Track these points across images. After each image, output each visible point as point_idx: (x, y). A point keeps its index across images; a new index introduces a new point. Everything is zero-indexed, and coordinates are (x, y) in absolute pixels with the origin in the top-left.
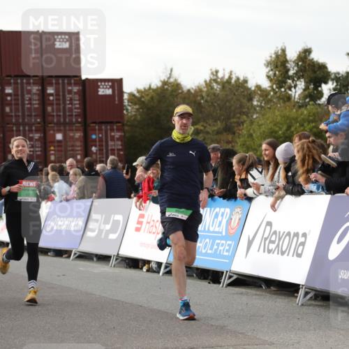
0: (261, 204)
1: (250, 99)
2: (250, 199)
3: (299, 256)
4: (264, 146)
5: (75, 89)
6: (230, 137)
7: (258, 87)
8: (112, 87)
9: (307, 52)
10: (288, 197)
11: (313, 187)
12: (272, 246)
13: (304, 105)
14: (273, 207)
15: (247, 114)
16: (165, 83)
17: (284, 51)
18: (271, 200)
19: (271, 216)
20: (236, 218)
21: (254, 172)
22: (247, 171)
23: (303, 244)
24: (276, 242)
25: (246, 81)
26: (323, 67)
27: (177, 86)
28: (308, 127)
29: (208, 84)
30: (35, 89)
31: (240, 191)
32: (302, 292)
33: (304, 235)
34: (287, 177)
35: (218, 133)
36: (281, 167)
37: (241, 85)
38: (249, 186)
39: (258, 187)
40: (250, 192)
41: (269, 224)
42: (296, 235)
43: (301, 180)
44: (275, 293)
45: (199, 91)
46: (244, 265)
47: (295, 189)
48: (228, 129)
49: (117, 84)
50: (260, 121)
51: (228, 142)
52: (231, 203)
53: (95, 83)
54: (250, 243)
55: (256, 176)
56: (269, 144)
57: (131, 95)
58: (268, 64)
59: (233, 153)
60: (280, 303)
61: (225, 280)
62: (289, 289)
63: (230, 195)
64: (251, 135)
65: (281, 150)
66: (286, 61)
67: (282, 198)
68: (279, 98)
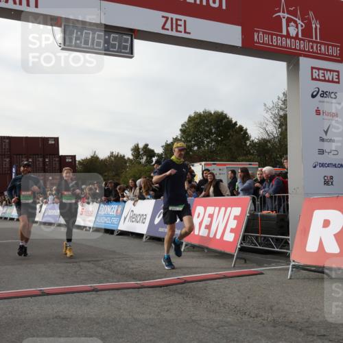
0: (129, 204)
1: (126, 163)
2: (125, 202)
3: (144, 223)
4: (130, 181)
5: (57, 159)
6: (118, 178)
7: (129, 159)
8: (72, 159)
9: (147, 145)
10: (139, 201)
11: (149, 197)
12: (134, 220)
13: (146, 165)
14: (134, 204)
15: (124, 169)
16: (92, 157)
17: (138, 145)
18: (133, 202)
19: (133, 208)
20: (120, 209)
21: (126, 191)
22: (124, 191)
23: (145, 219)
24: (135, 218)
25: (124, 156)
26: (153, 151)
27: (97, 158)
28: (148, 173)
29: (110, 157)
30: (41, 159)
31: (121, 199)
32: (145, 237)
33: (146, 215)
34: (140, 192)
35: (114, 176)
36: (138, 188)
37: (122, 158)
38: (124, 197)
39: (128, 197)
40: (125, 199)
41: (132, 211)
42: (143, 215)
43: (144, 194)
44: (134, 238)
45: (106, 160)
46: (123, 227)
47: (142, 197)
48: (117, 175)
49: (74, 157)
50: (129, 171)
51: (117, 180)
52: (118, 203)
53: (65, 157)
54: (125, 218)
55: (127, 193)
56: (133, 180)
57: (79, 161)
58: (132, 150)
59: (119, 184)
60: (136, 241)
61: (116, 233)
62: (140, 236)
63: (117, 200)
64: (126, 177)
65: (138, 182)
66: (139, 149)
67: (137, 201)
68: (137, 163)
